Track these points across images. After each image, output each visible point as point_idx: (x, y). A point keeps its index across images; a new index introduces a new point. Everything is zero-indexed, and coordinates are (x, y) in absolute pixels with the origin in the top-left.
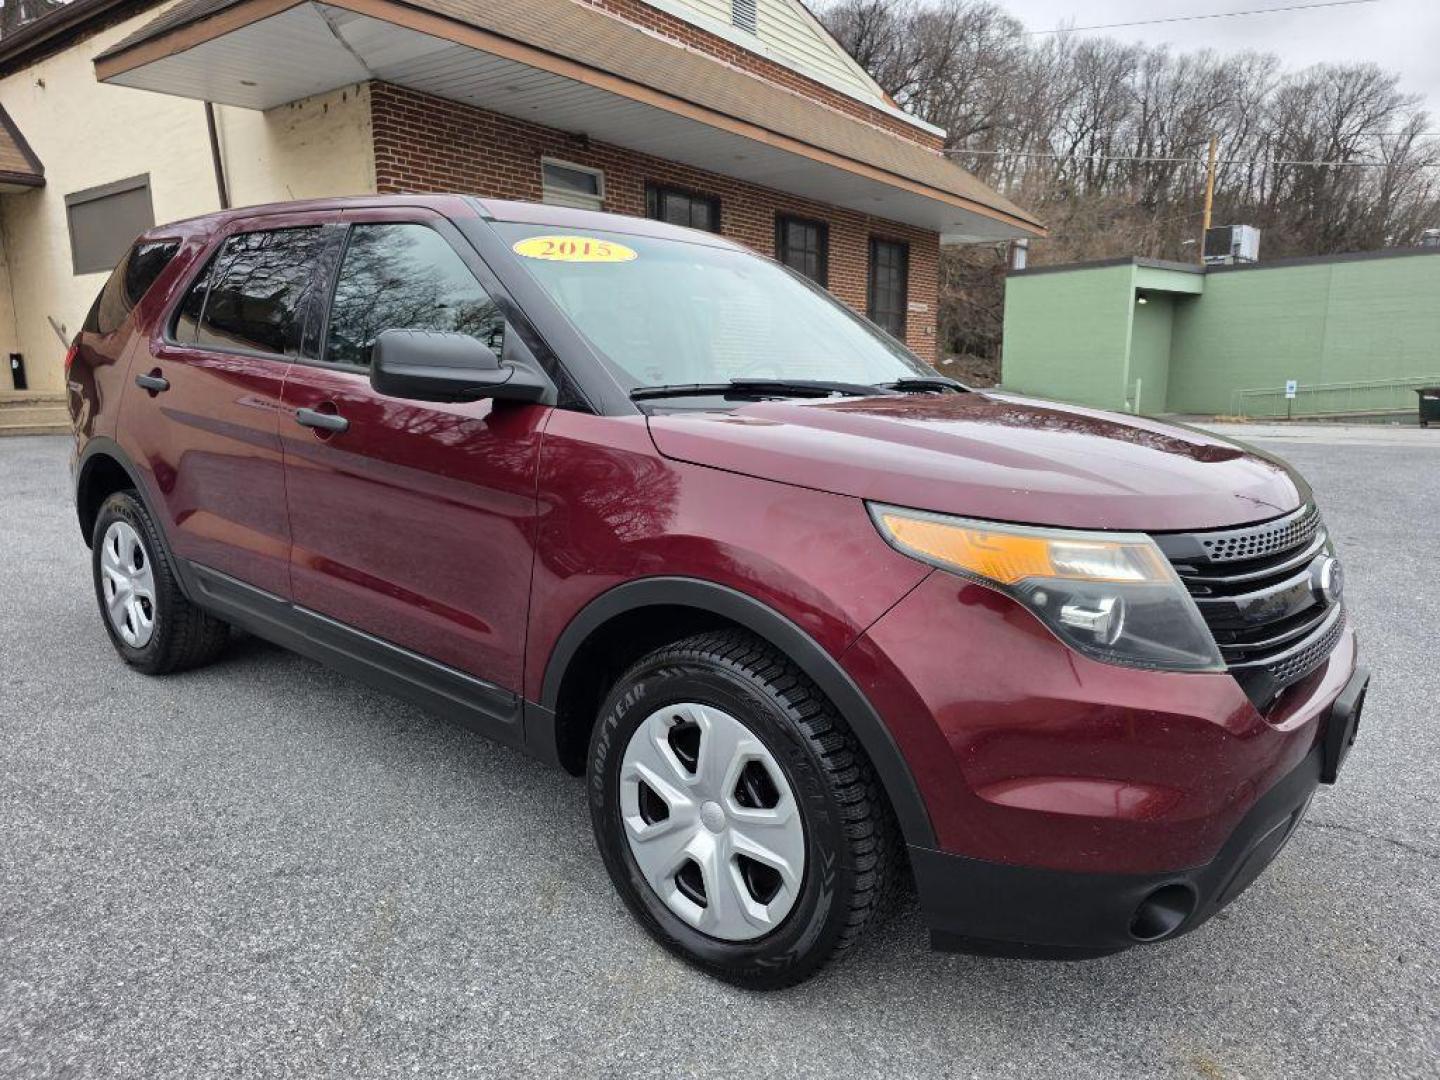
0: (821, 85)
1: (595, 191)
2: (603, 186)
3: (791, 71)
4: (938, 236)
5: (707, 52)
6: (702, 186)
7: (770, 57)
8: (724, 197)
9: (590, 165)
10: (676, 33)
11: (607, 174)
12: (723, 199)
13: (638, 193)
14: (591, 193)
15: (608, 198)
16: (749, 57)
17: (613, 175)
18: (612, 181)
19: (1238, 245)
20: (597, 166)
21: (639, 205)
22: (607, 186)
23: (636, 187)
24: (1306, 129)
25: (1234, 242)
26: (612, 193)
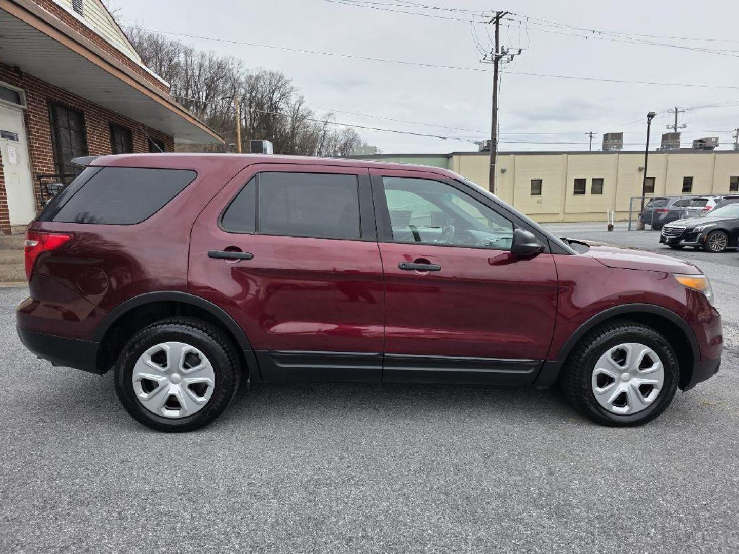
0: (120, 52)
1: (19, 102)
2: (25, 99)
3: (106, 42)
4: (173, 139)
5: (68, 24)
6: (75, 104)
7: (97, 32)
8: (85, 111)
9: (17, 85)
10: (52, 10)
11: (26, 92)
12: (85, 112)
13: (44, 106)
14: (17, 103)
15: (29, 108)
16: (87, 31)
17: (30, 94)
18: (29, 97)
19: (266, 149)
20: (21, 87)
21: (45, 113)
22: (27, 100)
23: (43, 102)
24: (259, 96)
25: (264, 148)
26: (31, 105)
